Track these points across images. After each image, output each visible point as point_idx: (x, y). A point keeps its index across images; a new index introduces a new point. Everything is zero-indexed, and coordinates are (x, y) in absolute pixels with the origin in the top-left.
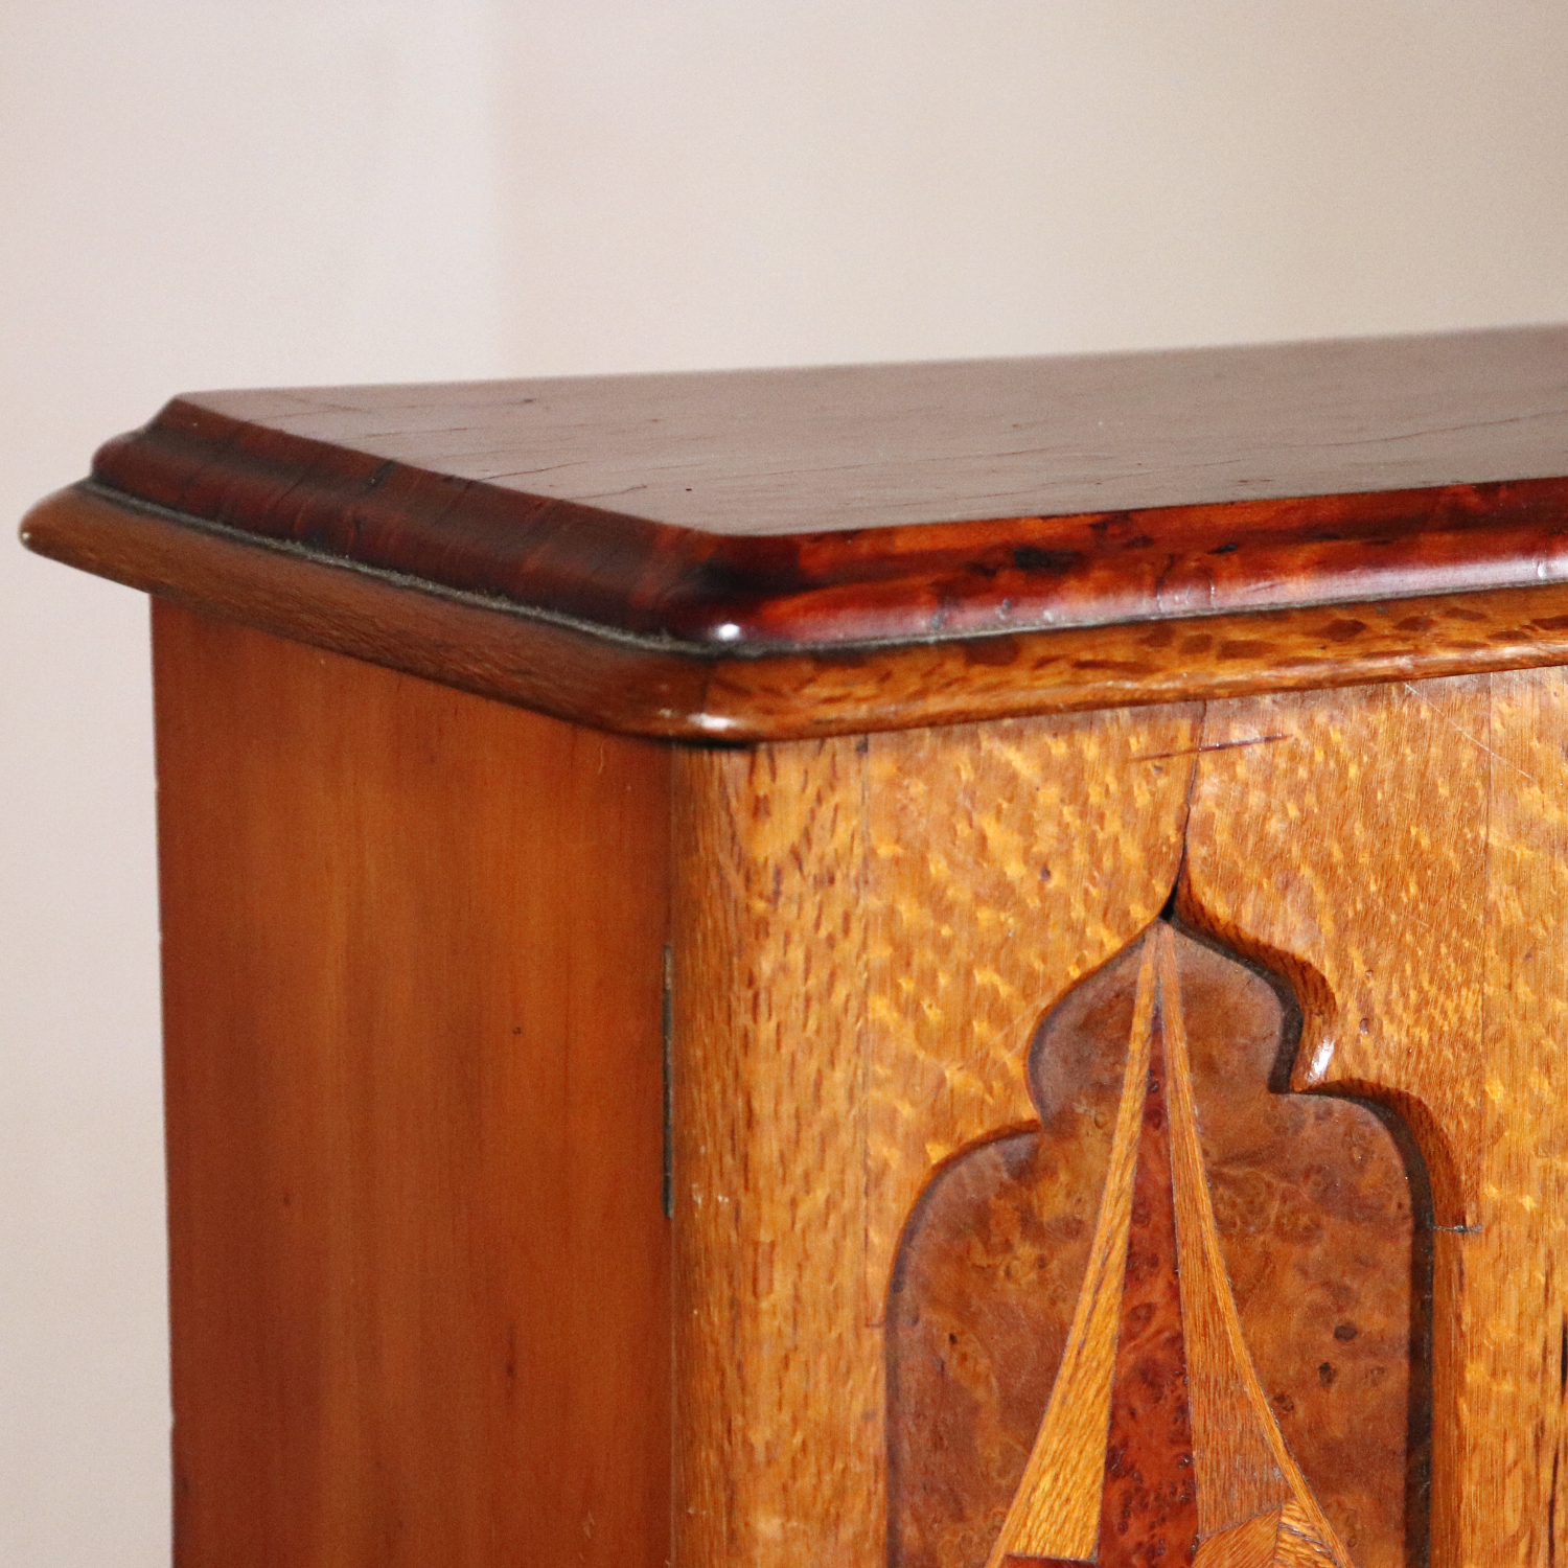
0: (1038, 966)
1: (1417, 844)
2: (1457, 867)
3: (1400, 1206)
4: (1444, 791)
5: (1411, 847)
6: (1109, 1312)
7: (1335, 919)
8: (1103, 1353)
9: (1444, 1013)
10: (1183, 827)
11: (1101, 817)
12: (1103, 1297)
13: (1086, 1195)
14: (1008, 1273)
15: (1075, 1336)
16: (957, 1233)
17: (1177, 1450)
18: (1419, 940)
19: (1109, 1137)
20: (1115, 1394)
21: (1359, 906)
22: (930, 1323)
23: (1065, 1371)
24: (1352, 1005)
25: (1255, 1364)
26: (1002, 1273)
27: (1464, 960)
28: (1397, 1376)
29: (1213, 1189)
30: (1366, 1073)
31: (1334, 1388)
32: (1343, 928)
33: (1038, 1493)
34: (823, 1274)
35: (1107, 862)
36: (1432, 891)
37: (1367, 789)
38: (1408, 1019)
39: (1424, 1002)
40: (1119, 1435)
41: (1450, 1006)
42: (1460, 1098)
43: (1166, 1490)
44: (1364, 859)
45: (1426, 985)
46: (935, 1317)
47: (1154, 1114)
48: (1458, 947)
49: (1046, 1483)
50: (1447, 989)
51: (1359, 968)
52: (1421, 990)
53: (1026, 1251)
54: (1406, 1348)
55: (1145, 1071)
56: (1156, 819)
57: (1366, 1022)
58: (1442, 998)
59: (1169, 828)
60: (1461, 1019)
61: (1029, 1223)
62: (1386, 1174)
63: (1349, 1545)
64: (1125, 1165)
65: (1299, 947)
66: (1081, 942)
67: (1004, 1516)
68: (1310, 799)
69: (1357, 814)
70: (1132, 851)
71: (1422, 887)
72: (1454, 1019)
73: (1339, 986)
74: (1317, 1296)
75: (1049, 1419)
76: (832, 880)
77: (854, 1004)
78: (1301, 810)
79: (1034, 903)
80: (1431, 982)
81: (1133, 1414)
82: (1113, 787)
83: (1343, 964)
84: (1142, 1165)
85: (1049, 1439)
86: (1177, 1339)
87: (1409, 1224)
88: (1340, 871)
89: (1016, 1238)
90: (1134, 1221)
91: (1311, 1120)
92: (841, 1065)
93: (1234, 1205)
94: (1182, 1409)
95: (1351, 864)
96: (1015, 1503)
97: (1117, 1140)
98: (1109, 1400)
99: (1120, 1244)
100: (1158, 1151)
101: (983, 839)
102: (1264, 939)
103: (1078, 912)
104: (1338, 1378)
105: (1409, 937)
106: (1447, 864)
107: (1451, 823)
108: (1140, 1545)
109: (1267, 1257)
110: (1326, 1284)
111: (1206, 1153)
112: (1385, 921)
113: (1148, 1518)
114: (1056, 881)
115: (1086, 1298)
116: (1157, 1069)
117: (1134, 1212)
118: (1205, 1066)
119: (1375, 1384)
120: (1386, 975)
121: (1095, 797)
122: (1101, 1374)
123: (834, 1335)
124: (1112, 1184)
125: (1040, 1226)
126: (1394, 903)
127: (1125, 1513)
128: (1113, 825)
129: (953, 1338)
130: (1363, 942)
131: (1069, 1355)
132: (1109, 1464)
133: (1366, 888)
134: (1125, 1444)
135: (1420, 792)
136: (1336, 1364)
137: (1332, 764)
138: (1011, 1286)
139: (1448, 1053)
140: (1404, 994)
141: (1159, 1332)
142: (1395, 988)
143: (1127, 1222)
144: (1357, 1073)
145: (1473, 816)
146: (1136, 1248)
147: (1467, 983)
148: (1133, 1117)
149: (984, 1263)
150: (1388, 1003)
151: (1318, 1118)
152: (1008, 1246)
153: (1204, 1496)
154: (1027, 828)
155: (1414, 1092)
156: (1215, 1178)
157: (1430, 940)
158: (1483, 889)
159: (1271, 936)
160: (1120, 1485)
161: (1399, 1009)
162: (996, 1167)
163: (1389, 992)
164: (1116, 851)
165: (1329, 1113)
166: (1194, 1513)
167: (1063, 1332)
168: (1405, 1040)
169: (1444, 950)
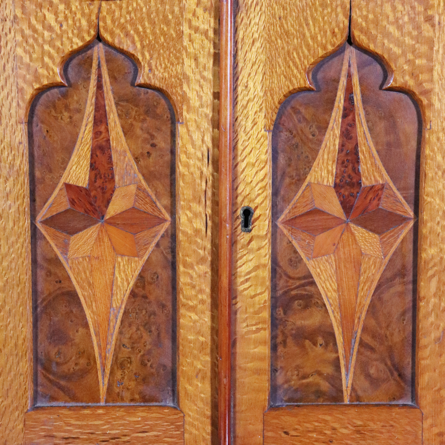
0: (60, 47)
1: (163, 29)
2: (174, 36)
3: (167, 117)
4: (170, 17)
5: (161, 30)
6: (89, 132)
7: (141, 44)
8: (89, 141)
9: (172, 71)
10: (98, 18)
11: (75, 14)
12: (88, 128)
13: (82, 103)
14: (62, 119)
15: (80, 136)
16: (47, 107)
17: (109, 166)
18: (165, 52)
19: (87, 91)
20: (92, 150)
21: (147, 42)
22: (41, 127)
23: (78, 143)
24: (146, 65)
25: (129, 150)
26: (60, 118)
27: (177, 58)
28: (168, 157)
29: (117, 107)
30: (151, 82)
31: (151, 158)
32: (143, 47)
33: (72, 170)
34: (7, 109)
35: (78, 24)
36: (168, 41)
37: (149, 14)
38: (162, 71)
39: (166, 67)
40: (93, 160)
41: (174, 69)
42: (177, 91)
43: (107, 175)
44: (148, 31)
45: (167, 63)
46: (42, 125)
47: (100, 86)
48: (176, 55)
49: (74, 168)
50: (172, 64)
51: (148, 57)
52: (165, 64)
53: (66, 114)
54: (170, 150)
55: (97, 76)
56: (90, 15)
57: (150, 70)
58: (171, 67)
59: (94, 17)
60: (177, 72)
61: (67, 107)
62: (163, 109)
63: (156, 195)
64: (92, 98)
65: (131, 50)
66: (72, 42)
67: (63, 174)
68: (133, 15)
69: (146, 20)
70: (84, 23)
71: (165, 40)
72: (175, 73)
73: (142, 61)
74: (146, 136)
75: (74, 153)
76: (6, 20)
77: (12, 49)
78: (130, 17)
79: (59, 32)
80: (168, 62)
81: (97, 156)
82: (79, 7)
83: (143, 55)
84: (97, 98)
85: (74, 158)
86: (108, 141)
87: (170, 122)
88: (142, 33)
89: (63, 111)
90: (95, 111)
91: (143, 94)
92: (10, 63)
93: (122, 111)
94: (110, 157)
95: (145, 32)
96: (66, 171)
97: (90, 91)
98: (90, 153)
99: (92, 116)
100: (101, 95)
101: (45, 15)
102: (121, 47)
103: (70, 35)
104: (152, 155)
105: (162, 51)
106: (172, 35)
107: (173, 25)
108: (100, 186)
109: (132, 125)
110: (148, 133)
111: (114, 98)
112: (155, 47)
113: (102, 181)
114: (64, 27)
115: (83, 128)
116: (100, 77)
117: (95, 109)
118: (113, 78)
119: (162, 158)
120: (155, 60)
121: (74, 9)
122: (88, 146)
123: (11, 124)
124: (89, 102)
125: (70, 109)
126: (158, 43)
127: (96, 178)
128: (79, 16)
129: (47, 131)
130: (149, 51)
131: (79, 139)
132: (91, 166)
133: (149, 38)
134: (95, 163)
135: (163, 16)
136: (151, 152)
137: (138, 8)
138: (62, 121)
139: (173, 80)
140: (161, 65)
141: (103, 138)
142: (158, 63)
143: (94, 111)
144: (148, 82)
145: (179, 24)
146: (96, 117)
147: (178, 64)
148: (94, 87)
149: (55, 115)
150: (156, 66)
151: (144, 94)
152: (61, 112)
153: (117, 178)
154: (56, 14)
155: (164, 88)
156: (117, 104)
157: (167, 53)
158: (182, 42)
159: (123, 47)
160: (94, 172)
161: (159, 68)
162: (57, 93)
163: (156, 64)
164: (80, 23)
165: (147, 93)
166: (114, 181)
167: (77, 135)
168: (161, 76)
169: (171, 55)
